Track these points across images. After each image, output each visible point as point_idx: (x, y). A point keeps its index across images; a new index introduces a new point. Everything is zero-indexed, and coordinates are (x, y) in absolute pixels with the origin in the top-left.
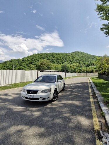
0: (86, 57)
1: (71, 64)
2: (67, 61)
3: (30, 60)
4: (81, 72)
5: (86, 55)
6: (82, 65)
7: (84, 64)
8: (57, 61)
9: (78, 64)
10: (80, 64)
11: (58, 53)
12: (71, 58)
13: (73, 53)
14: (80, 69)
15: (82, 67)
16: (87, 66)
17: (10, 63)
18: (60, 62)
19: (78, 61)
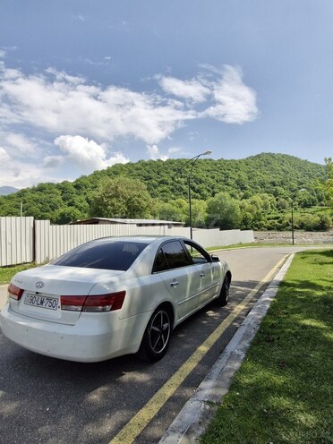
0: (300, 174)
1: (245, 197)
2: (230, 188)
4: (279, 229)
5: (302, 165)
6: (283, 200)
7: (293, 197)
8: (193, 188)
9: (269, 198)
10: (277, 200)
12: (244, 176)
13: (253, 158)
14: (277, 218)
15: (284, 208)
16: (306, 205)
18: (205, 192)
19: (272, 188)
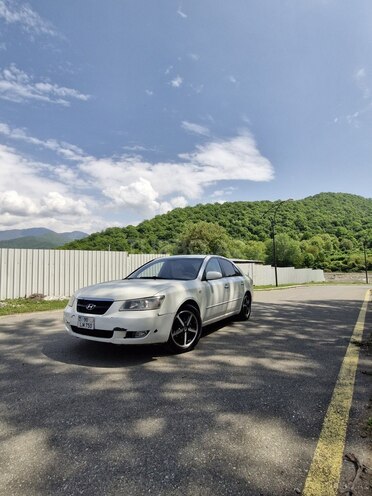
1: (305, 238)
2: (289, 229)
3: (161, 228)
4: (345, 270)
5: (365, 204)
6: (347, 240)
7: (358, 237)
8: (250, 230)
9: (331, 238)
10: (340, 240)
11: (256, 204)
12: (303, 217)
13: (311, 198)
14: (342, 259)
15: (348, 248)
17: (105, 239)
18: (263, 234)
19: (334, 228)
